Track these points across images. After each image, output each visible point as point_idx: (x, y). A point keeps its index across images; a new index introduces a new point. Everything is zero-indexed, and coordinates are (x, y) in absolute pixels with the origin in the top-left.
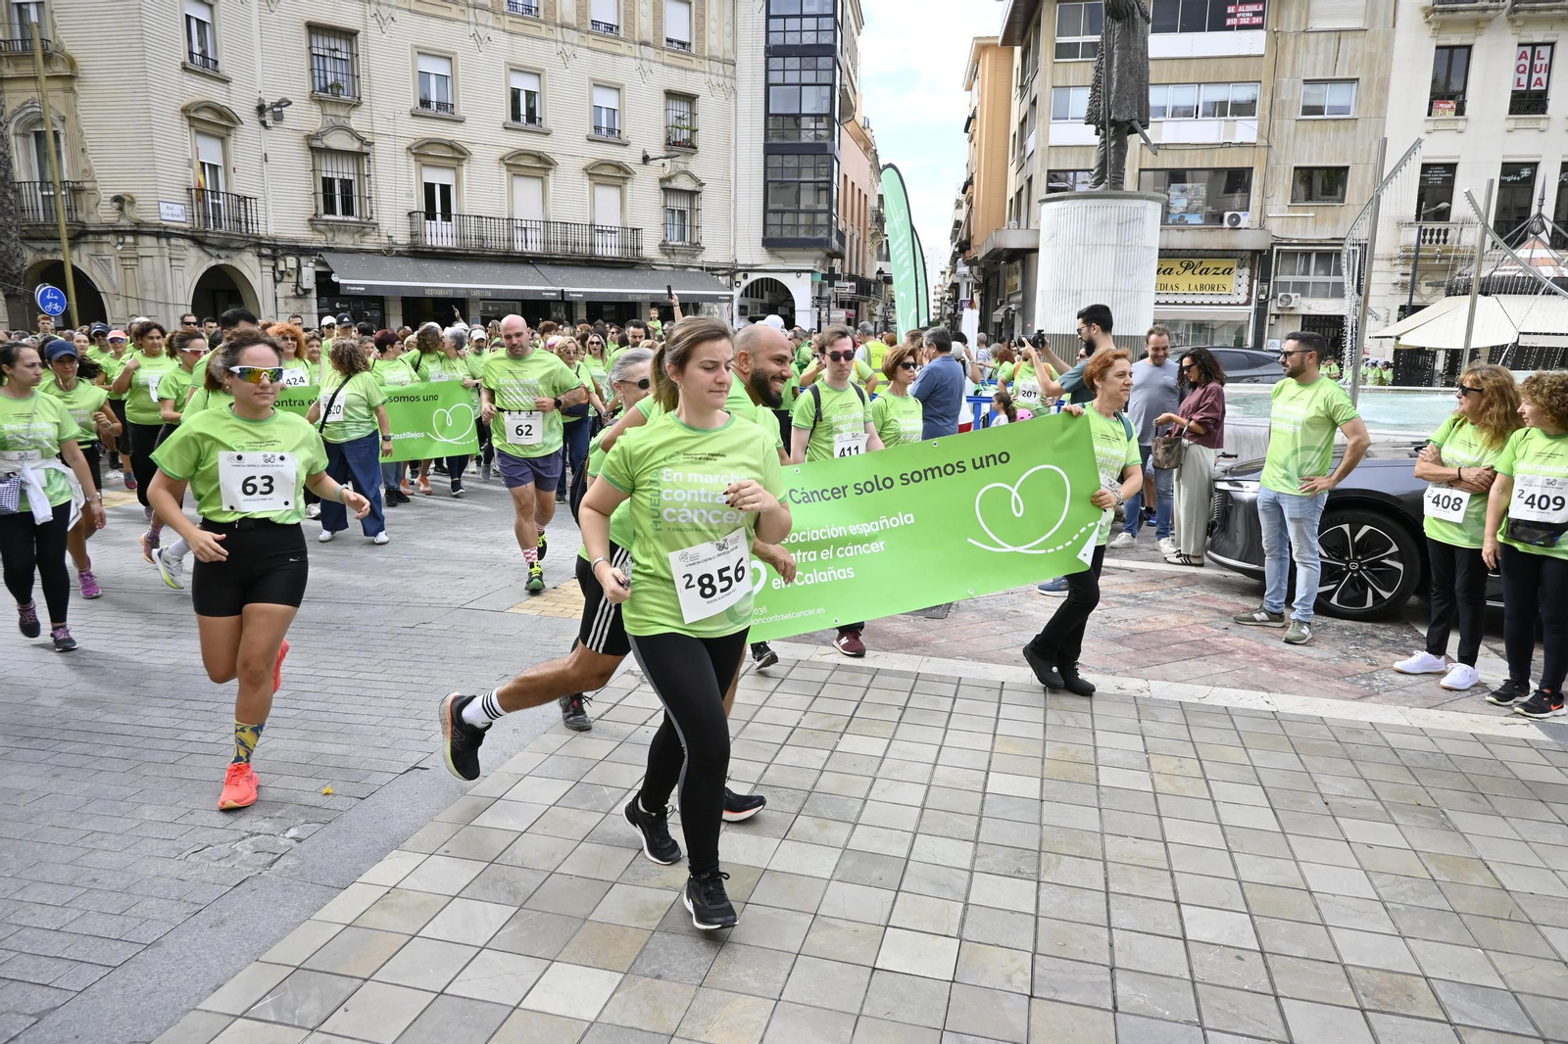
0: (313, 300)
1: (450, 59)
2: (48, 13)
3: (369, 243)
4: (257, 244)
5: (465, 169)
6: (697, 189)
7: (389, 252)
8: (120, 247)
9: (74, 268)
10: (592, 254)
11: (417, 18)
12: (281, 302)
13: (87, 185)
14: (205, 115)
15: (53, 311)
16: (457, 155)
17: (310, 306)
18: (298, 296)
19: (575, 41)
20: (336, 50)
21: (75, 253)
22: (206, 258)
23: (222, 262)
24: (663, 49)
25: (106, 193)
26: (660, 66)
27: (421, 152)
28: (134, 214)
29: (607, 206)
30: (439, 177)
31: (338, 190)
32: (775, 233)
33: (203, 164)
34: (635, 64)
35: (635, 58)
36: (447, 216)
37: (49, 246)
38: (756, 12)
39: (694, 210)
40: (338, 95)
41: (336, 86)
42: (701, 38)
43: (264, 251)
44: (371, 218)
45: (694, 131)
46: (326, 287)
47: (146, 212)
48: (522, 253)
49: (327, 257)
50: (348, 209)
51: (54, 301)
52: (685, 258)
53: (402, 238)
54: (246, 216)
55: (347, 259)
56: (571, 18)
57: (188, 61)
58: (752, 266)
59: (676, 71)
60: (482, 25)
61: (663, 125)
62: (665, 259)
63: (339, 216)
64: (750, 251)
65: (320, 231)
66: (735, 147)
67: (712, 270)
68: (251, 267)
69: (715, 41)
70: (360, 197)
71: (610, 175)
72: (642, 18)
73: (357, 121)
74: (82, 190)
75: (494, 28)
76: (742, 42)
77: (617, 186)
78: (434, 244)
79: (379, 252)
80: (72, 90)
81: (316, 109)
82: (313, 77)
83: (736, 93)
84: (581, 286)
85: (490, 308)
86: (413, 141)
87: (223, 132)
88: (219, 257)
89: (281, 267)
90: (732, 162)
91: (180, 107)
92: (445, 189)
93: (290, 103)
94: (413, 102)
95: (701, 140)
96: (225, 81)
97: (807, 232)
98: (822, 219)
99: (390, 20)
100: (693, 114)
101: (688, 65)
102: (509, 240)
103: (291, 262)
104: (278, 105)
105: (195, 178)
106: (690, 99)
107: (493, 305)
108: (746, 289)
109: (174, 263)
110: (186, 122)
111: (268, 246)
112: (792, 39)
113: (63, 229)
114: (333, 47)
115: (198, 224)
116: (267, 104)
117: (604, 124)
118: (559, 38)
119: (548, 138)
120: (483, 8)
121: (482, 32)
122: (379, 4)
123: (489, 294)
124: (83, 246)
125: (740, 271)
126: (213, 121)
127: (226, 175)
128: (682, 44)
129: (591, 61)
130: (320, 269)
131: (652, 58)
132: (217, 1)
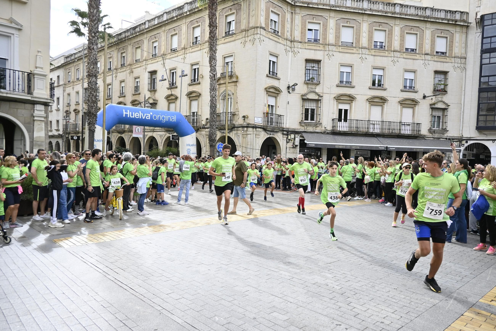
0: (298, 149)
1: (352, 66)
2: (233, 64)
3: (318, 130)
4: (282, 130)
5: (353, 104)
6: (446, 107)
7: (325, 133)
8: (243, 131)
10: (400, 133)
11: (341, 54)
12: (288, 149)
13: (237, 113)
14: (271, 90)
16: (351, 99)
17: (297, 151)
18: (293, 147)
19: (399, 56)
20: (314, 67)
21: (231, 133)
22: (267, 135)
23: (271, 136)
24: (434, 56)
25: (241, 116)
26: (433, 62)
27: (339, 99)
28: (248, 121)
29: (407, 115)
30: (344, 107)
31: (310, 112)
32: (481, 124)
33: (269, 105)
34: (422, 62)
35: (422, 60)
36: (346, 120)
38: (477, 37)
39: (445, 116)
40: (313, 81)
41: (313, 78)
42: (451, 50)
43: (285, 133)
44: (319, 121)
45: (446, 85)
46: (303, 144)
47: (251, 121)
48: (372, 133)
49: (304, 134)
50: (312, 119)
52: (439, 135)
53: (329, 128)
54: (280, 121)
55: (310, 135)
56: (398, 48)
57: (268, 74)
58: (470, 138)
59: (439, 63)
60: (364, 54)
61: (432, 84)
62: (431, 135)
63: (309, 121)
64: (470, 132)
65: (303, 126)
66: (465, 90)
67: (451, 139)
68: (280, 138)
69: (457, 50)
70: (317, 114)
71: (410, 104)
72: (426, 45)
73: (318, 89)
74: (235, 114)
75: (368, 55)
76: (469, 49)
77: (412, 108)
78: (340, 130)
79: (321, 133)
80: (236, 85)
81: (305, 86)
82: (306, 76)
83: (466, 70)
84: (394, 145)
85: (358, 153)
86: (336, 95)
87: (276, 95)
88: (270, 134)
89: (289, 138)
90: (463, 96)
91: (264, 88)
92: (346, 111)
93: (297, 84)
94: (337, 82)
95: (449, 89)
96: (279, 79)
99: (332, 56)
100: (446, 79)
101: (445, 60)
102: (367, 128)
103: (293, 136)
104: (293, 85)
105: (266, 109)
106: (445, 73)
107: (359, 152)
108: (466, 148)
109: (257, 136)
110: (266, 92)
111: (286, 131)
112: (494, 45)
113: (227, 126)
114: (313, 66)
115: (265, 124)
116: (291, 86)
117: (408, 85)
118: (392, 55)
119: (385, 91)
120: (365, 48)
121: (364, 56)
122: (329, 51)
123: (358, 148)
124: (233, 131)
125: (464, 140)
126: (273, 92)
127: (276, 108)
128: (443, 53)
129: (404, 62)
130: (301, 138)
131: (429, 59)
132: (279, 55)
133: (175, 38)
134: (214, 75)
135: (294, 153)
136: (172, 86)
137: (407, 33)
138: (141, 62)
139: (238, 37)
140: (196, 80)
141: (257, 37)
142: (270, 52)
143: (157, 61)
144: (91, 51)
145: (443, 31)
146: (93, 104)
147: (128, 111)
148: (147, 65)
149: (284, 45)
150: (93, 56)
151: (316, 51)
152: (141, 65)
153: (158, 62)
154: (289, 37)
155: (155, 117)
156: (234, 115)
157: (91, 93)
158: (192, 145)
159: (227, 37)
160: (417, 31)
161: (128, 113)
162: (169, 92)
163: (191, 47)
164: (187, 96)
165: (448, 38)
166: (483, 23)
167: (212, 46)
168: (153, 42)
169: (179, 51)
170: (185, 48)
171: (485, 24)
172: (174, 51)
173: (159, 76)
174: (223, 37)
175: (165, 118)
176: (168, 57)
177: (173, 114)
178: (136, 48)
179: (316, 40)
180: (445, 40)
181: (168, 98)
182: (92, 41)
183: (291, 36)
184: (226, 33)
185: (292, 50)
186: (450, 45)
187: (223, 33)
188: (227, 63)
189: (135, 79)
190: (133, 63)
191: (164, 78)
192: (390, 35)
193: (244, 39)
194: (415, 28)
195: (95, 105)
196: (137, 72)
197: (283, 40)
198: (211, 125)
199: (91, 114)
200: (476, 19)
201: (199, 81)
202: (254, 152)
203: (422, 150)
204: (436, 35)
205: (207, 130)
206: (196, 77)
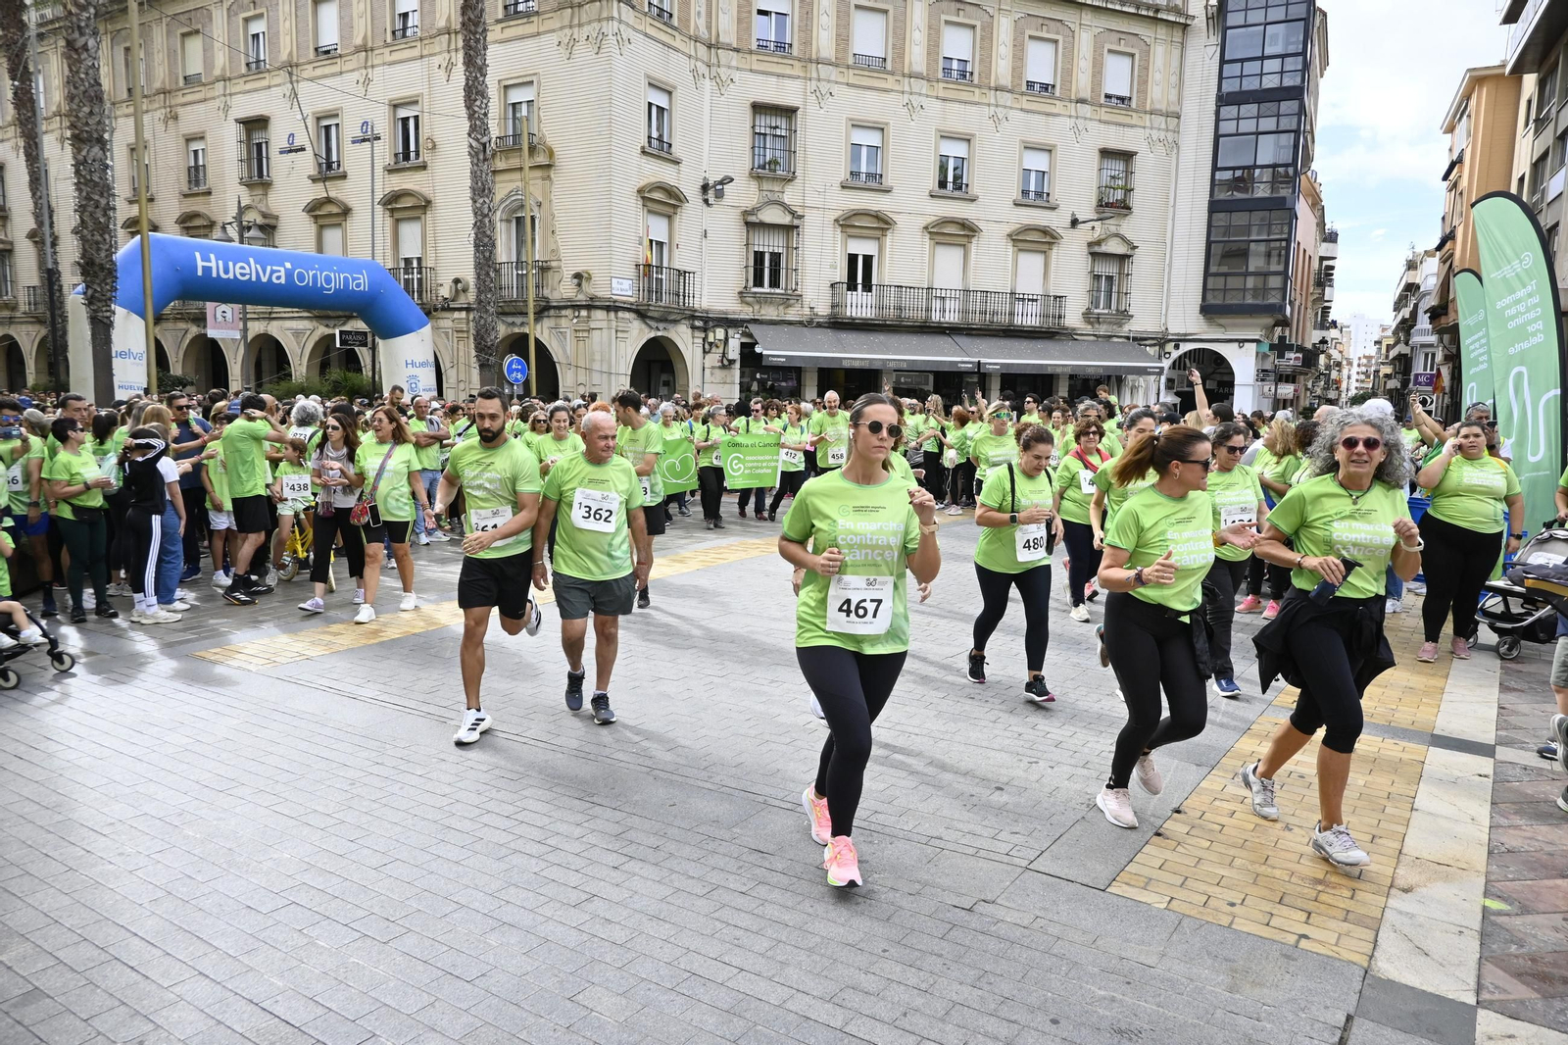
0: (736, 371)
1: (883, 129)
2: (536, 110)
3: (792, 314)
4: (692, 316)
5: (888, 240)
6: (1129, 253)
7: (809, 324)
8: (575, 321)
9: (538, 342)
10: (1011, 323)
11: (853, 91)
12: (707, 371)
13: (554, 264)
14: (657, 195)
15: (517, 380)
16: (882, 224)
17: (733, 376)
18: (723, 367)
19: (1009, 104)
20: (776, 127)
21: (539, 327)
22: (647, 330)
23: (659, 334)
24: (1101, 106)
25: (567, 272)
26: (1096, 124)
27: (848, 223)
28: (589, 289)
29: (1031, 274)
30: (862, 248)
31: (767, 263)
32: (1211, 300)
33: (651, 241)
34: (1069, 122)
35: (1070, 116)
36: (868, 287)
37: (518, 320)
38: (1207, 58)
39: (1124, 275)
40: (775, 171)
41: (774, 162)
42: (1143, 88)
43: (698, 323)
44: (796, 290)
45: (1128, 191)
46: (750, 357)
47: (599, 289)
48: (939, 323)
49: (753, 329)
50: (775, 282)
51: (517, 370)
52: (1110, 328)
53: (823, 310)
54: (684, 290)
55: (771, 330)
56: (1006, 80)
57: (647, 145)
58: (1186, 335)
59: (1113, 128)
60: (916, 93)
61: (1095, 189)
62: (1088, 329)
63: (766, 289)
64: (1184, 317)
65: (748, 304)
66: (1174, 206)
67: (1139, 340)
68: (684, 338)
69: (1158, 94)
70: (787, 269)
71: (1037, 240)
72: (1080, 74)
73: (790, 195)
74: (549, 268)
75: (927, 96)
76: (1186, 92)
77: (1041, 252)
78: (854, 314)
79: (801, 323)
80: (549, 177)
81: (754, 185)
82: (754, 155)
83: (1178, 148)
84: (997, 357)
85: (902, 380)
86: (841, 213)
87: (669, 210)
88: (658, 329)
89: (711, 339)
90: (1170, 222)
91: (636, 188)
92: (868, 260)
93: (732, 180)
94: (843, 174)
95: (1136, 200)
96: (677, 162)
97: (1254, 297)
98: (1275, 282)
99: (828, 95)
100: (1129, 173)
101: (1127, 120)
102: (927, 310)
103: (720, 333)
104: (721, 183)
105: (644, 254)
106: (1127, 156)
107: (905, 377)
108: (1174, 363)
109: (619, 334)
110: (640, 203)
111: (701, 318)
112: (1250, 84)
113: (531, 304)
114: (774, 125)
115: (643, 298)
116: (711, 183)
117: (1032, 188)
118: (993, 101)
119: (973, 205)
120: (918, 76)
121: (916, 100)
122: (819, 80)
123: (905, 366)
124: (545, 320)
125: (1171, 340)
126: (663, 201)
127: (670, 251)
128: (1122, 99)
129: (1024, 122)
130: (745, 340)
131: (1088, 115)
132: (675, 88)
133: (329, 14)
134: (484, 145)
135: (725, 383)
136: (329, 170)
137: (1031, 37)
138: (204, 85)
139: (550, 25)
140: (412, 155)
141: (610, 28)
142: (648, 77)
143: (265, 83)
144: (79, 55)
145: (1123, 36)
146: (101, 235)
147: (212, 256)
148: (231, 95)
149: (690, 57)
150: (87, 74)
151: (781, 80)
152: (209, 95)
153: (269, 87)
154: (703, 33)
155: (301, 277)
156: (544, 269)
157: (91, 199)
158: (422, 365)
159: (512, 23)
160: (1058, 33)
161: (213, 264)
162: (318, 192)
163: (387, 45)
164: (384, 205)
165: (1137, 57)
166: (1225, 20)
167: (472, 53)
168: (247, 20)
169: (347, 55)
170: (364, 48)
171: (1229, 24)
172: (325, 54)
173: (277, 137)
174: (498, 21)
175: (334, 281)
176: (305, 75)
177: (356, 267)
178: (184, 35)
179: (781, 46)
180: (1127, 61)
181: (314, 209)
182: (79, 20)
183: (709, 28)
184: (506, 7)
185: (714, 74)
186: (1141, 78)
187: (496, 7)
188: (514, 105)
189: (189, 140)
190: (174, 87)
191: (298, 143)
192: (985, 42)
193: (567, 31)
194: (1052, 23)
195: (107, 237)
196: (193, 118)
197: (687, 40)
198: (479, 301)
199: (96, 268)
200: (1206, 7)
201: (421, 159)
202: (613, 384)
203: (1069, 371)
204: (1107, 46)
205: (456, 315)
206: (412, 147)
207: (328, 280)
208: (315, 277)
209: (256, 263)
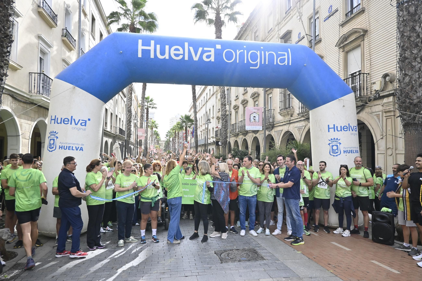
140: (356, 8)
147: (152, 42)
155: (229, 56)
164: (339, 46)
173: (294, 38)
191: (302, 36)
206: (356, 4)
207: (254, 57)
208: (242, 55)
209: (189, 46)
